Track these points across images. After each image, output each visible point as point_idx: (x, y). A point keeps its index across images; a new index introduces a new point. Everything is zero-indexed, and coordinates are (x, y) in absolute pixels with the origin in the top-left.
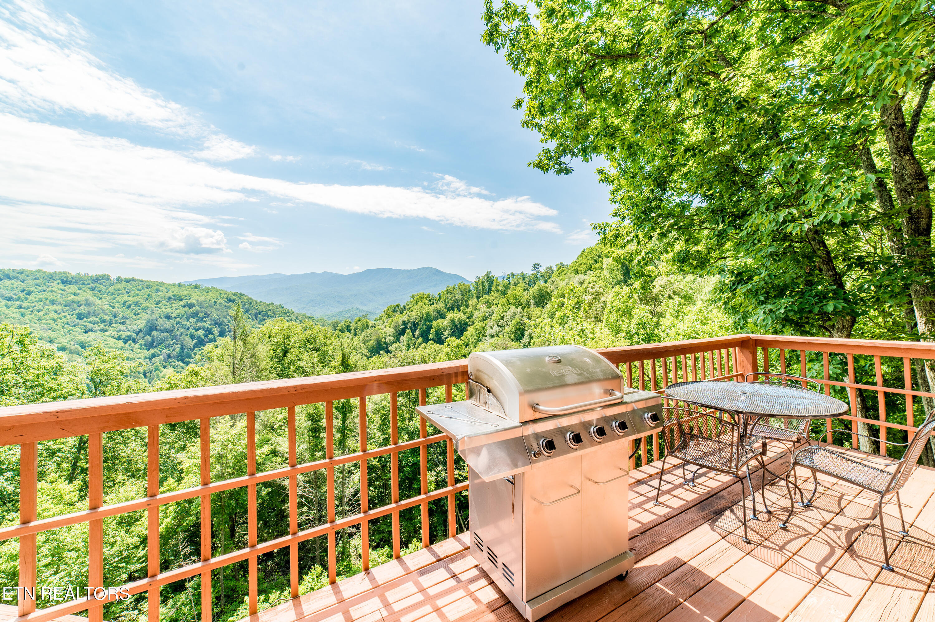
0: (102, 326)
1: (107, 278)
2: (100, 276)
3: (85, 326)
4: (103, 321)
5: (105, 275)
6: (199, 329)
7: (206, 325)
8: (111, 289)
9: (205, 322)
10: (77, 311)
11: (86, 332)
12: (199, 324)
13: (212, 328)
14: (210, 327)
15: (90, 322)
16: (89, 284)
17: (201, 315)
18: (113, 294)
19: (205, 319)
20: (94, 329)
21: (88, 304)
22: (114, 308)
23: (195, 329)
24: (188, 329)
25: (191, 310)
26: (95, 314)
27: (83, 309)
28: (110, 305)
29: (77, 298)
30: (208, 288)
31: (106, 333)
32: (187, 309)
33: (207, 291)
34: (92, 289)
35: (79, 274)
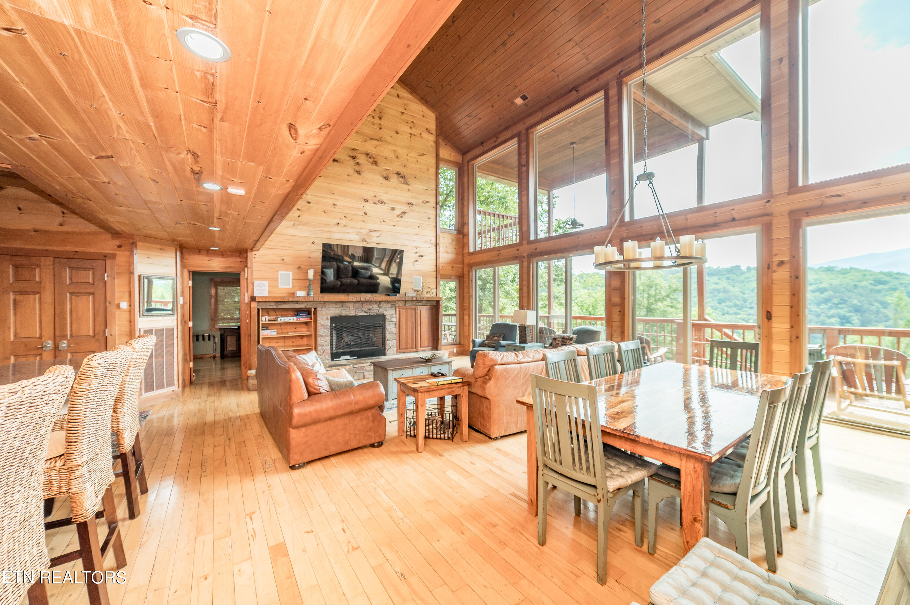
0: (734, 310)
1: (738, 267)
2: (734, 267)
3: (723, 309)
4: (736, 306)
5: (737, 266)
6: (832, 316)
7: (842, 312)
8: (742, 278)
9: (841, 308)
10: (717, 298)
11: (723, 315)
12: (833, 312)
13: (850, 317)
14: (848, 314)
15: (726, 306)
16: (725, 275)
17: (836, 301)
18: (743, 282)
19: (840, 306)
20: (730, 312)
21: (725, 291)
22: (744, 294)
23: (827, 316)
24: (818, 316)
25: (823, 296)
26: (730, 300)
27: (721, 295)
28: (741, 292)
29: (718, 287)
30: (846, 269)
31: (739, 316)
32: (817, 294)
33: (844, 272)
34: (728, 279)
35: (719, 267)
